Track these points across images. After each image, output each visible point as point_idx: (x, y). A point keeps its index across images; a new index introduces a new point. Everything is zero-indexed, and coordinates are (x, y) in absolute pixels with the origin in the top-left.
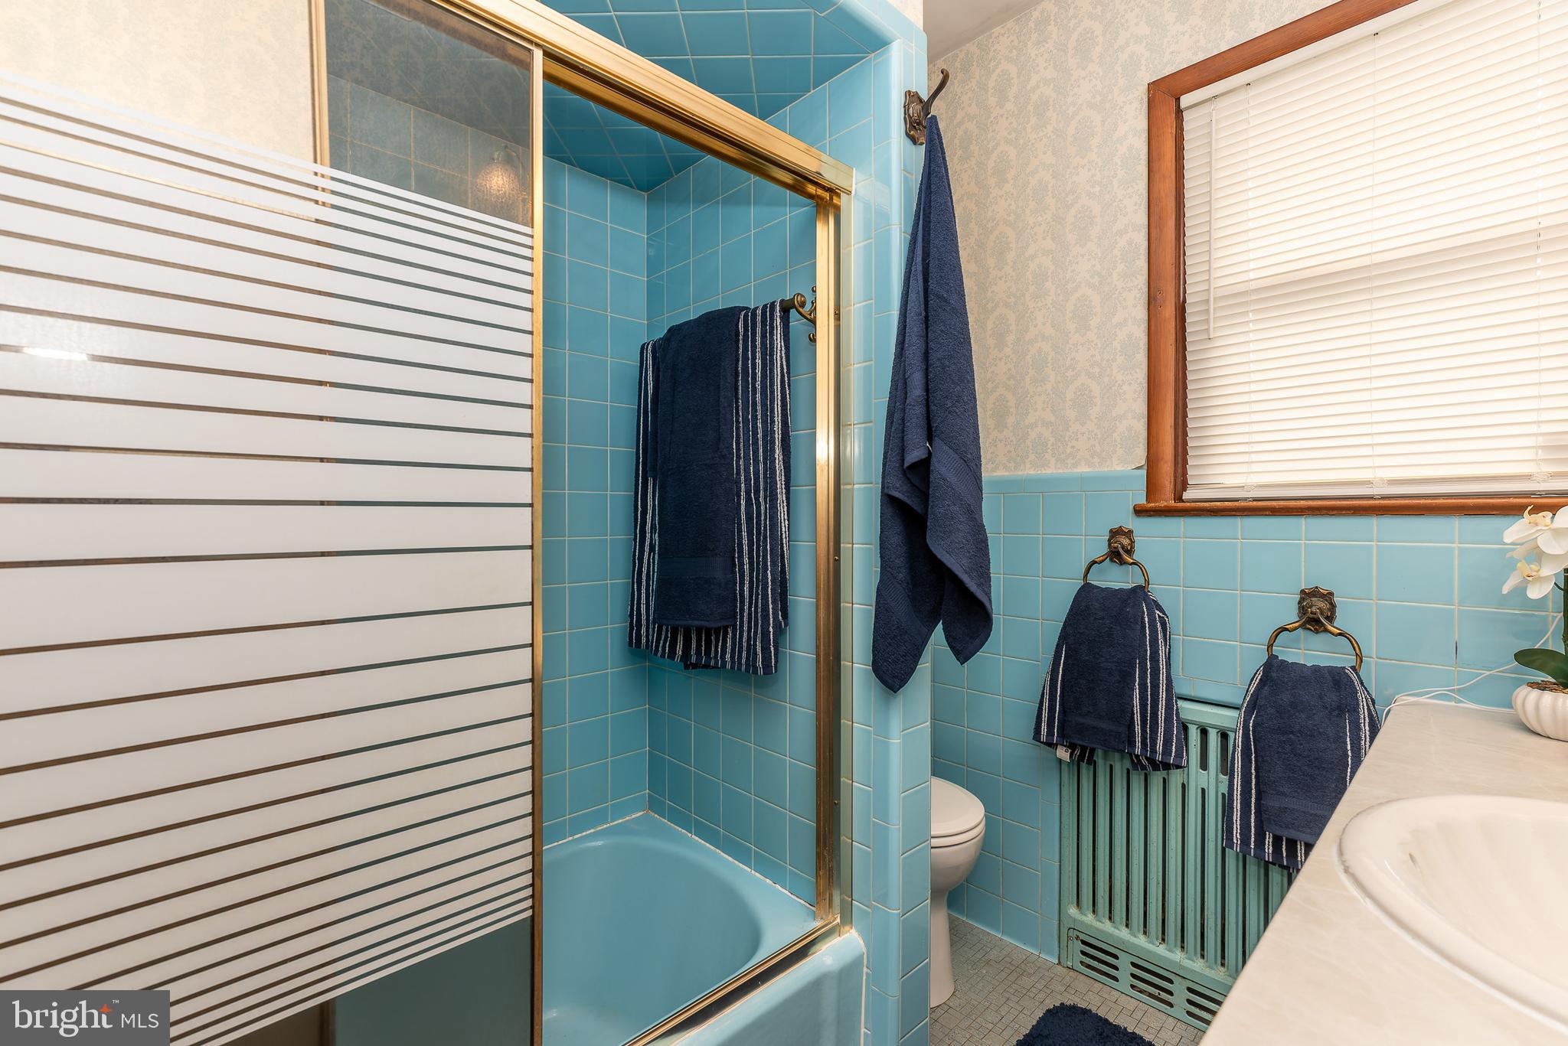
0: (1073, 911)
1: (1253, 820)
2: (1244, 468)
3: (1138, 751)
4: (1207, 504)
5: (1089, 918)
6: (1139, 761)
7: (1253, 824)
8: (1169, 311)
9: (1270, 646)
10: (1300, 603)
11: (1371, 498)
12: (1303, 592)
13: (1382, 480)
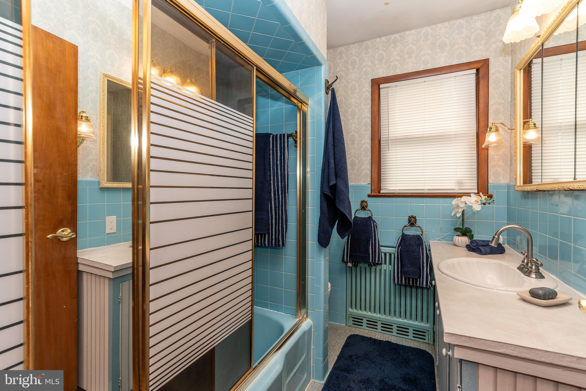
0: (350, 310)
1: (400, 275)
2: (395, 185)
3: (371, 261)
4: (387, 194)
5: (355, 311)
6: (370, 264)
7: (400, 276)
8: (377, 142)
9: (402, 231)
10: (408, 219)
11: (424, 193)
12: (409, 216)
13: (426, 189)
